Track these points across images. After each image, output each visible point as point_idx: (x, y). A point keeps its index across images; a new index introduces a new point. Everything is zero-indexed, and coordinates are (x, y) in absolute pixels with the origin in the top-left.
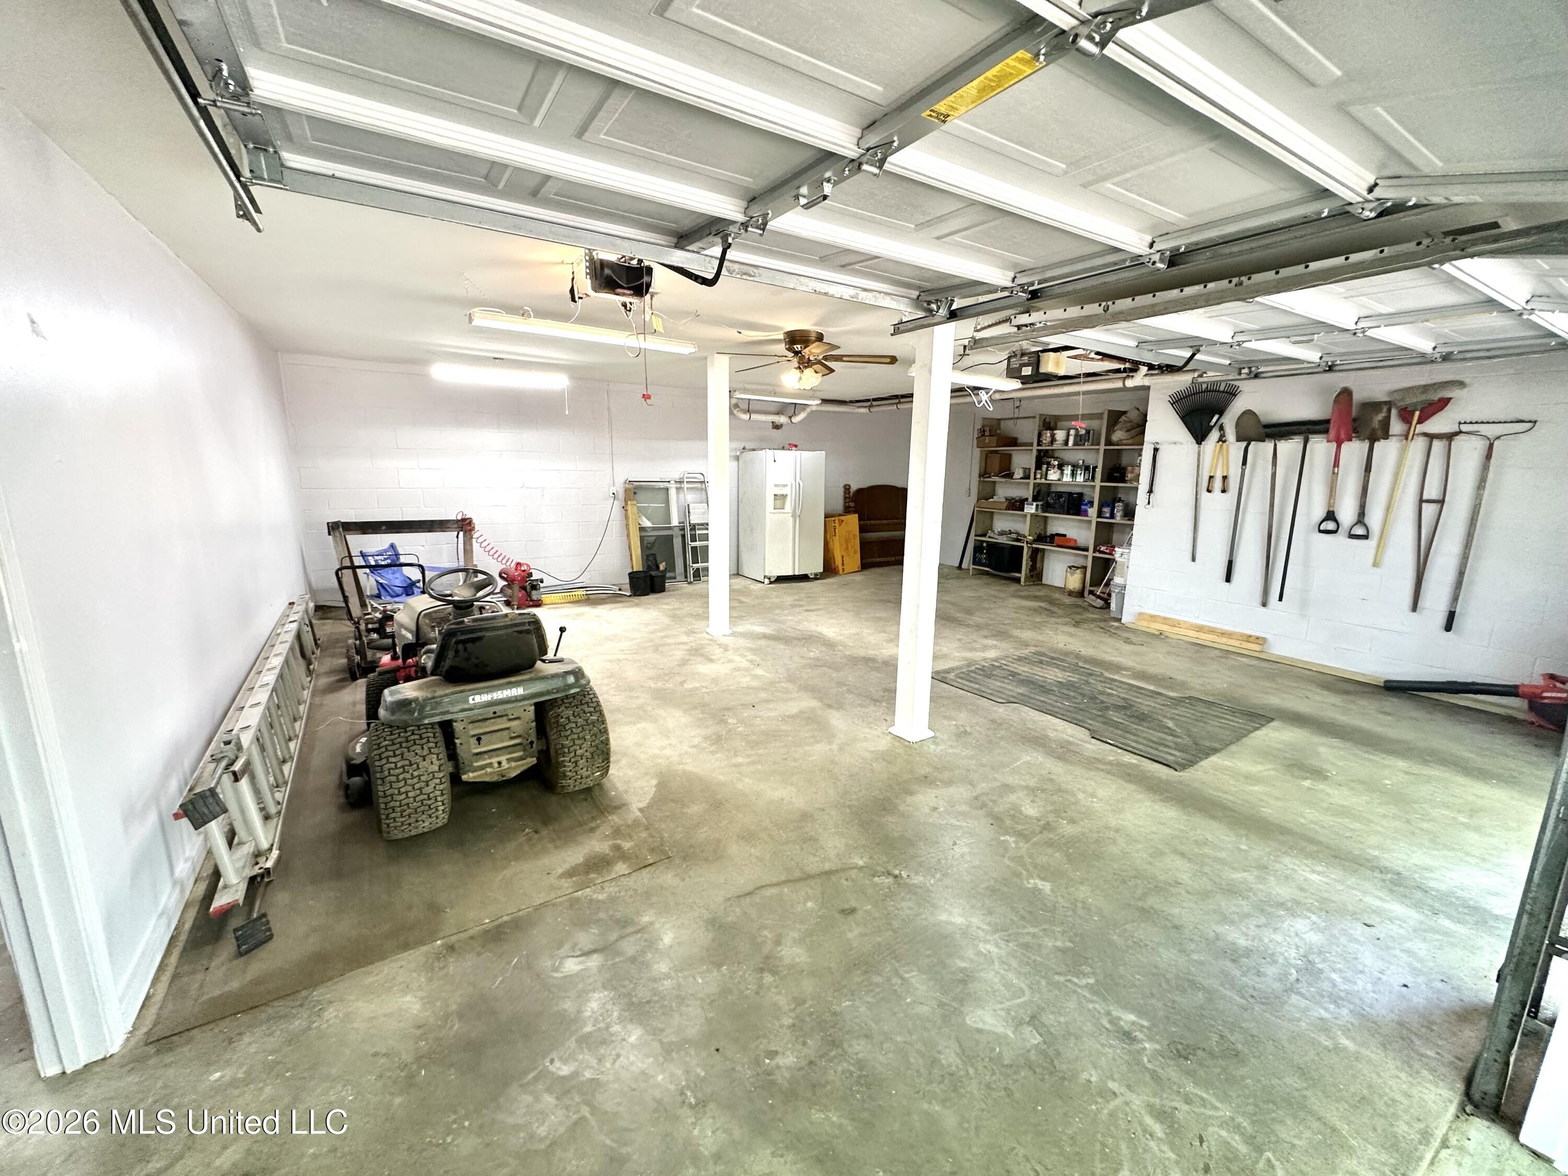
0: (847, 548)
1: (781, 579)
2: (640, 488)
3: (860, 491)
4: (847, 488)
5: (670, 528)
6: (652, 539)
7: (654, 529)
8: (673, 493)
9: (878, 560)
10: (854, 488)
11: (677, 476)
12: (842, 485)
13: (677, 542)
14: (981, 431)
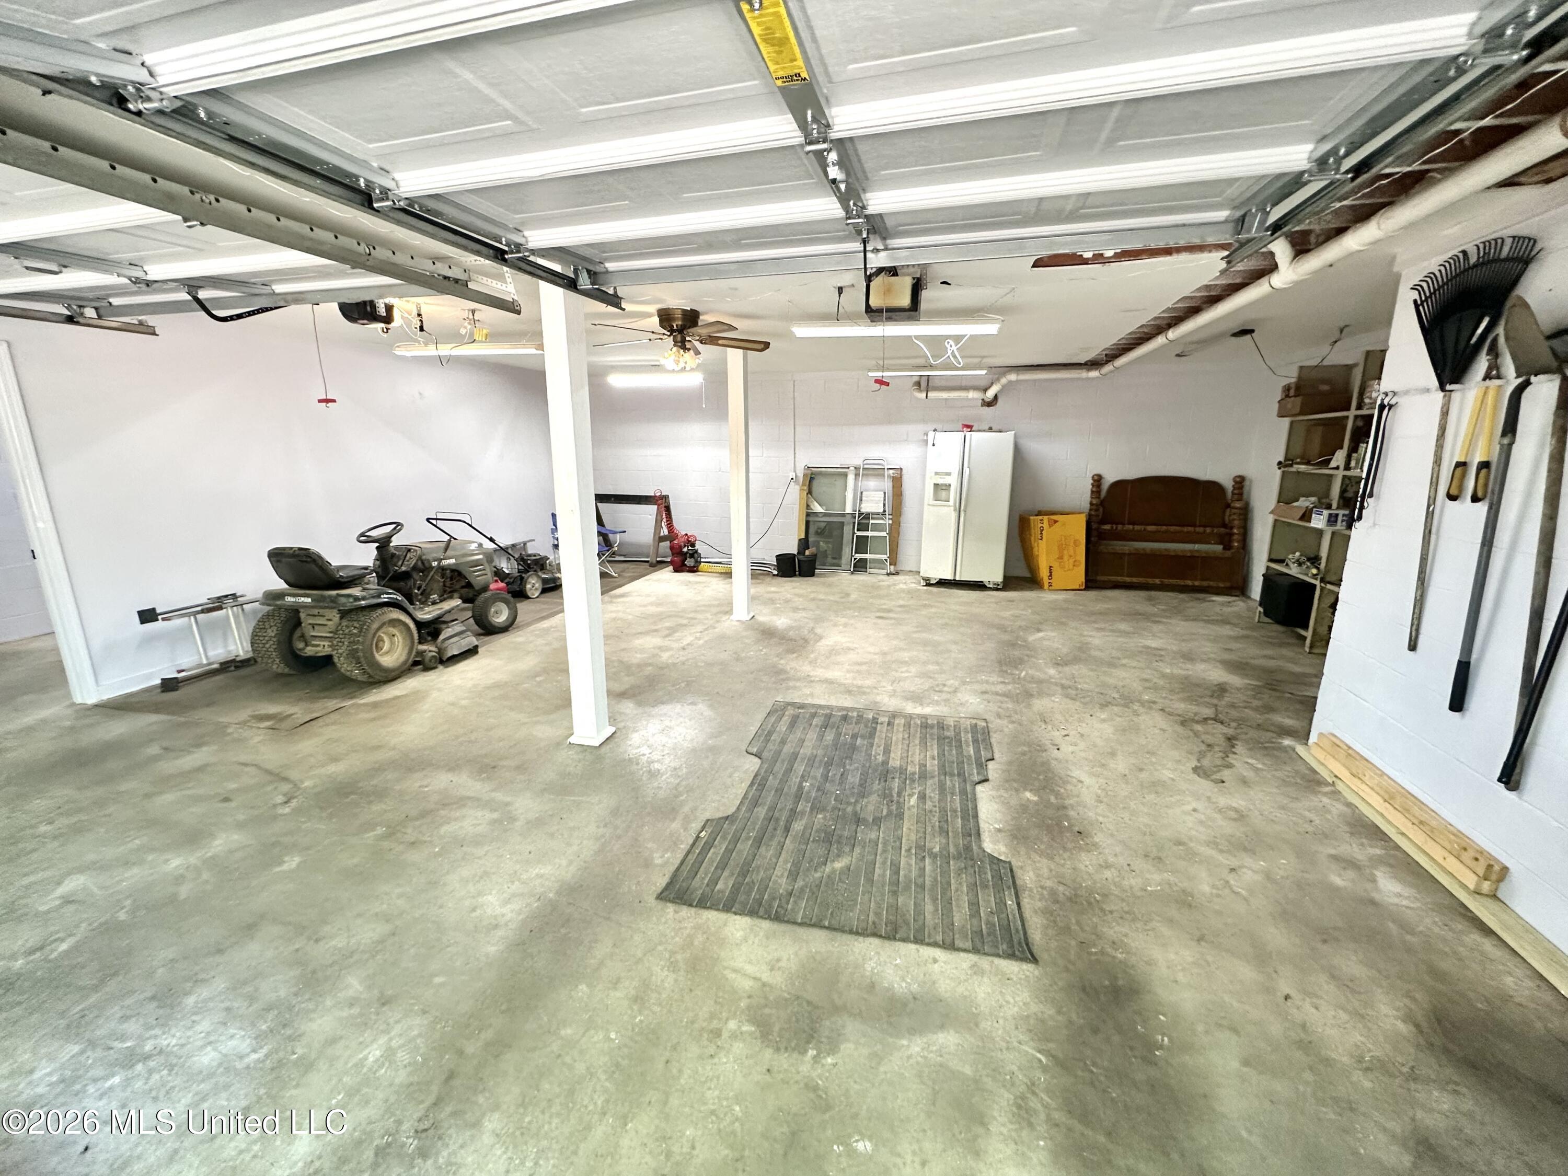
0: (1061, 558)
1: (942, 583)
2: (820, 474)
3: (1119, 485)
4: (1098, 480)
5: (843, 515)
6: (823, 525)
7: (825, 515)
8: (851, 477)
9: (1128, 579)
10: (1111, 477)
11: (858, 462)
12: (1090, 475)
13: (847, 530)
14: (1287, 389)
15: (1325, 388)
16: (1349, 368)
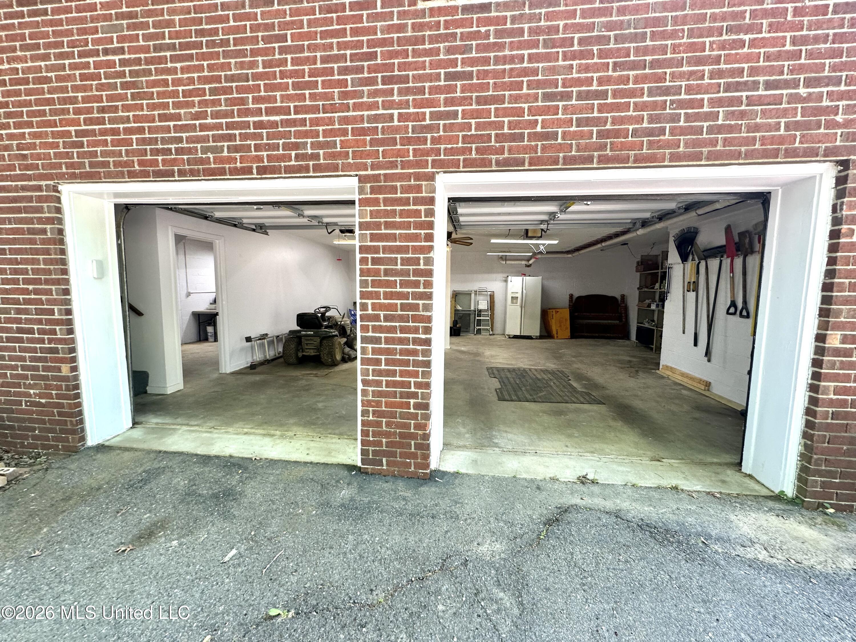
0: (560, 326)
1: (515, 337)
2: (459, 293)
3: (579, 298)
4: (571, 296)
5: (470, 311)
6: (462, 315)
7: (462, 310)
8: (473, 295)
9: (586, 334)
11: (476, 289)
12: (568, 294)
13: (472, 317)
14: (638, 263)
15: (650, 262)
16: (657, 256)
